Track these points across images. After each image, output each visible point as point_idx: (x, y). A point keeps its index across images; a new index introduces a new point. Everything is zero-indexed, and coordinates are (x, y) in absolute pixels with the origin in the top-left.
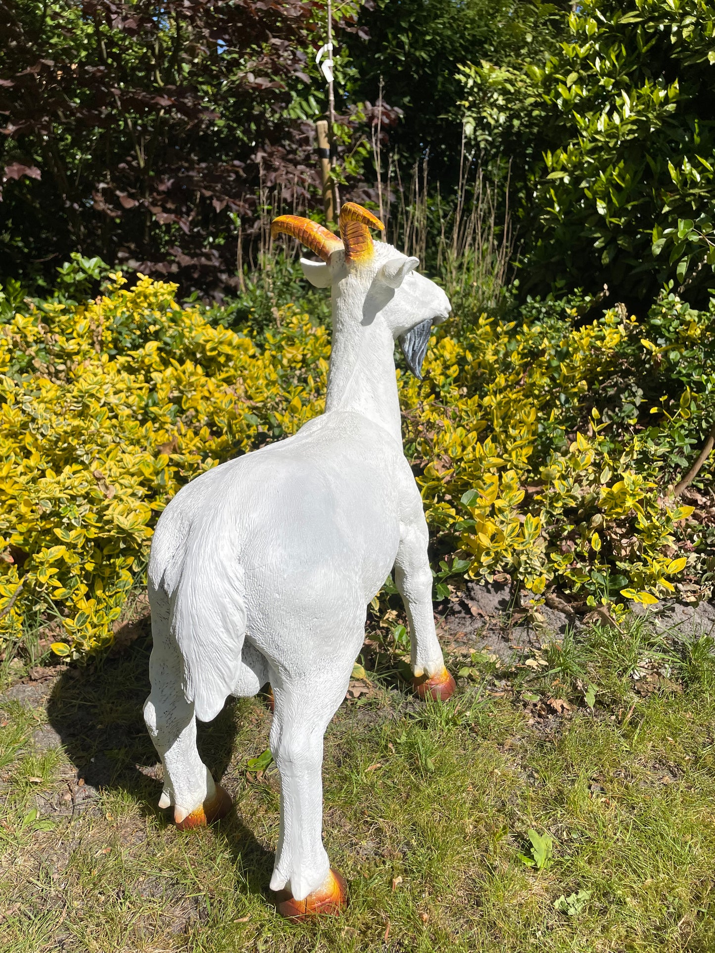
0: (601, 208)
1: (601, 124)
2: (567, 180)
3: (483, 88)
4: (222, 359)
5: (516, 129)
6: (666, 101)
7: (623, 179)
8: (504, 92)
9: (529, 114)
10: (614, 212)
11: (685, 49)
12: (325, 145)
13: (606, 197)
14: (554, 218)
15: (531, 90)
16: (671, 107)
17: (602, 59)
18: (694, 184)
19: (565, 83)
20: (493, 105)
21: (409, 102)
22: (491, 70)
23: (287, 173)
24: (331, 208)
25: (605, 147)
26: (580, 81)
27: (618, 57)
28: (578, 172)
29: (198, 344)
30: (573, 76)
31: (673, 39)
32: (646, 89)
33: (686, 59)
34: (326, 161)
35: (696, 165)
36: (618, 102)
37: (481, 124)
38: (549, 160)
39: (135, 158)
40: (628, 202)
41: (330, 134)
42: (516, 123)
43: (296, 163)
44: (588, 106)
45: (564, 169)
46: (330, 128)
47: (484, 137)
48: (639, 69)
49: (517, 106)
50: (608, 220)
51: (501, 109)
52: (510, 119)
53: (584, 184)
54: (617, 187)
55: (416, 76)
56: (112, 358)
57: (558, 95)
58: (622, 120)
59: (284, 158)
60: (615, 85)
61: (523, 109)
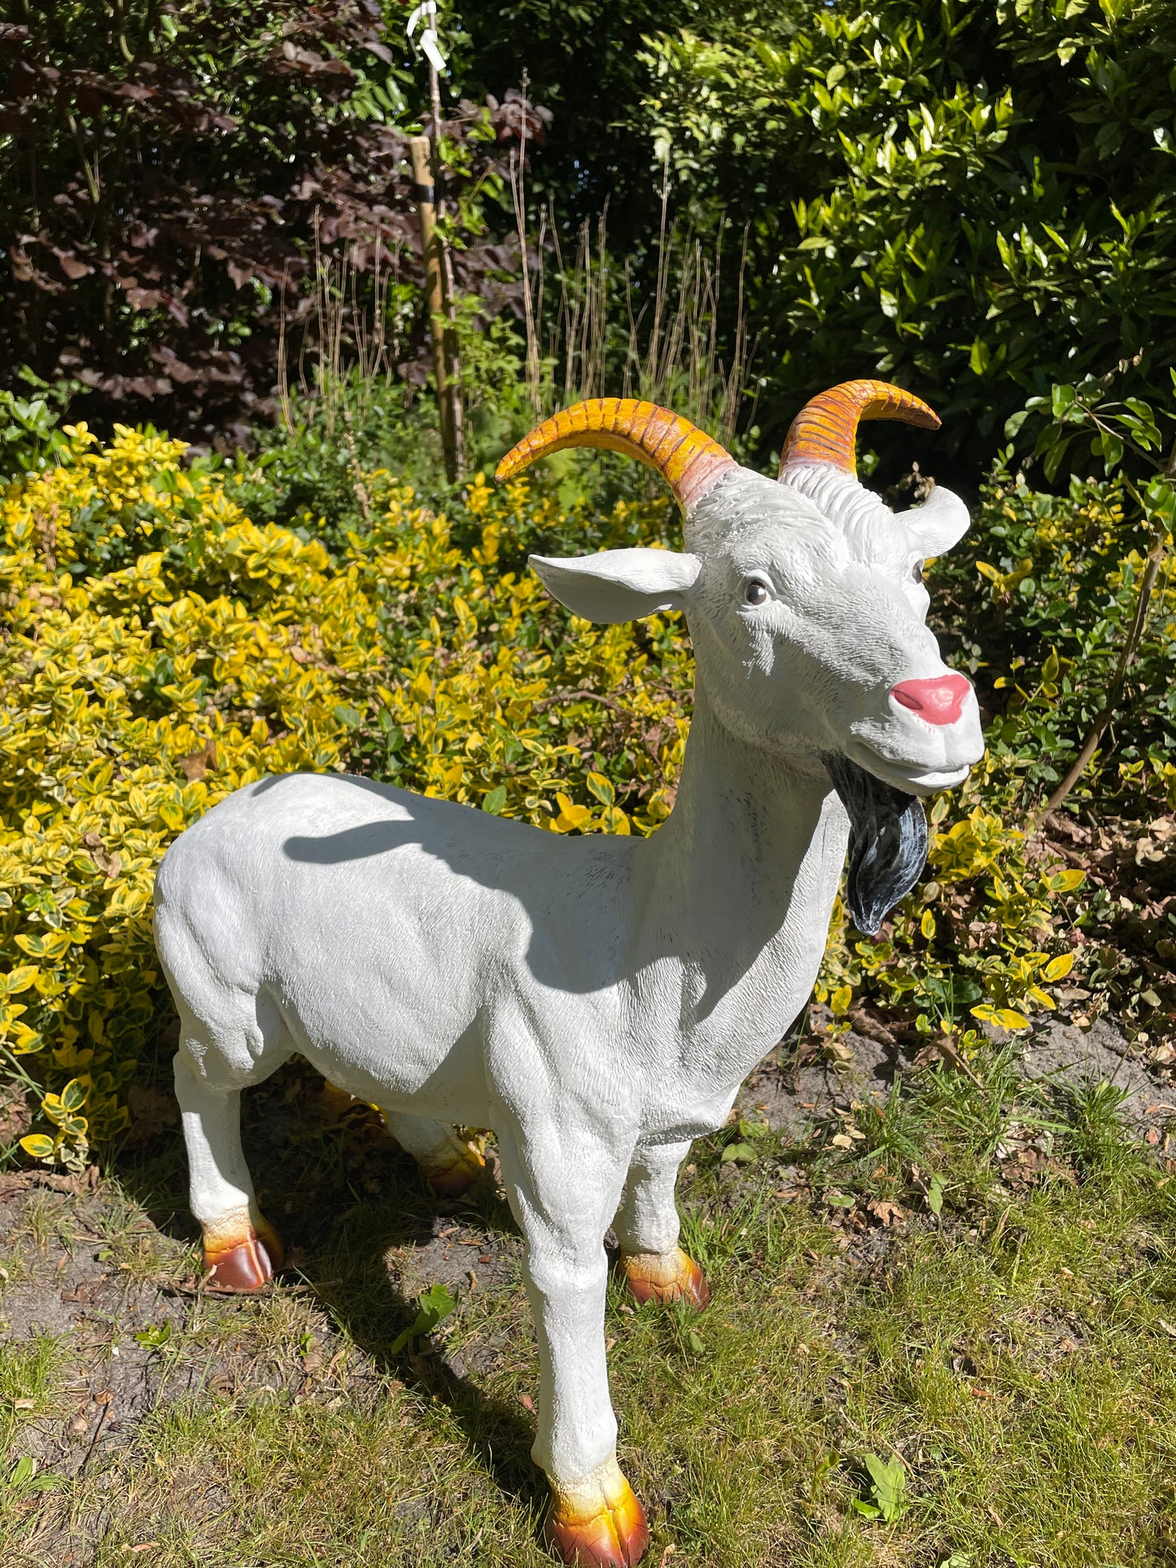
0: (889, 305)
1: (885, 158)
2: (830, 253)
3: (686, 77)
4: (275, 583)
5: (738, 151)
6: (991, 125)
7: (923, 257)
8: (718, 86)
9: (760, 125)
10: (909, 312)
11: (1020, 34)
12: (426, 179)
13: (895, 287)
14: (810, 315)
15: (762, 85)
16: (999, 136)
17: (884, 43)
18: (1037, 272)
19: (824, 83)
20: (701, 108)
21: (558, 94)
22: (699, 48)
23: (357, 219)
24: (438, 289)
25: (892, 198)
26: (849, 80)
27: (910, 41)
28: (849, 240)
29: (232, 557)
30: (837, 71)
31: (1001, 17)
32: (957, 101)
33: (1020, 51)
34: (428, 207)
35: (1041, 239)
36: (913, 119)
37: (682, 140)
38: (802, 217)
39: (84, 184)
40: (931, 296)
41: (434, 161)
42: (739, 139)
43: (370, 201)
44: (862, 123)
45: (825, 232)
46: (434, 148)
47: (687, 162)
48: (945, 64)
49: (741, 110)
50: (900, 325)
51: (714, 114)
52: (729, 131)
53: (859, 262)
54: (913, 269)
55: (569, 49)
56: (78, 579)
57: (813, 102)
58: (919, 152)
59: (350, 193)
60: (906, 90)
61: (752, 116)
